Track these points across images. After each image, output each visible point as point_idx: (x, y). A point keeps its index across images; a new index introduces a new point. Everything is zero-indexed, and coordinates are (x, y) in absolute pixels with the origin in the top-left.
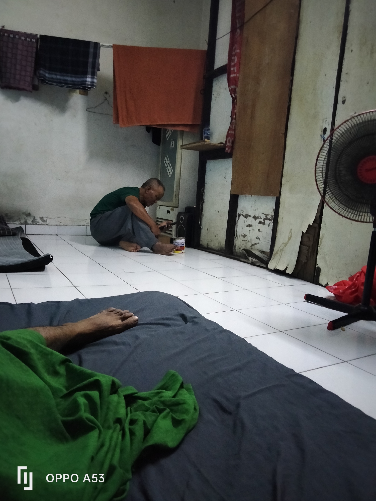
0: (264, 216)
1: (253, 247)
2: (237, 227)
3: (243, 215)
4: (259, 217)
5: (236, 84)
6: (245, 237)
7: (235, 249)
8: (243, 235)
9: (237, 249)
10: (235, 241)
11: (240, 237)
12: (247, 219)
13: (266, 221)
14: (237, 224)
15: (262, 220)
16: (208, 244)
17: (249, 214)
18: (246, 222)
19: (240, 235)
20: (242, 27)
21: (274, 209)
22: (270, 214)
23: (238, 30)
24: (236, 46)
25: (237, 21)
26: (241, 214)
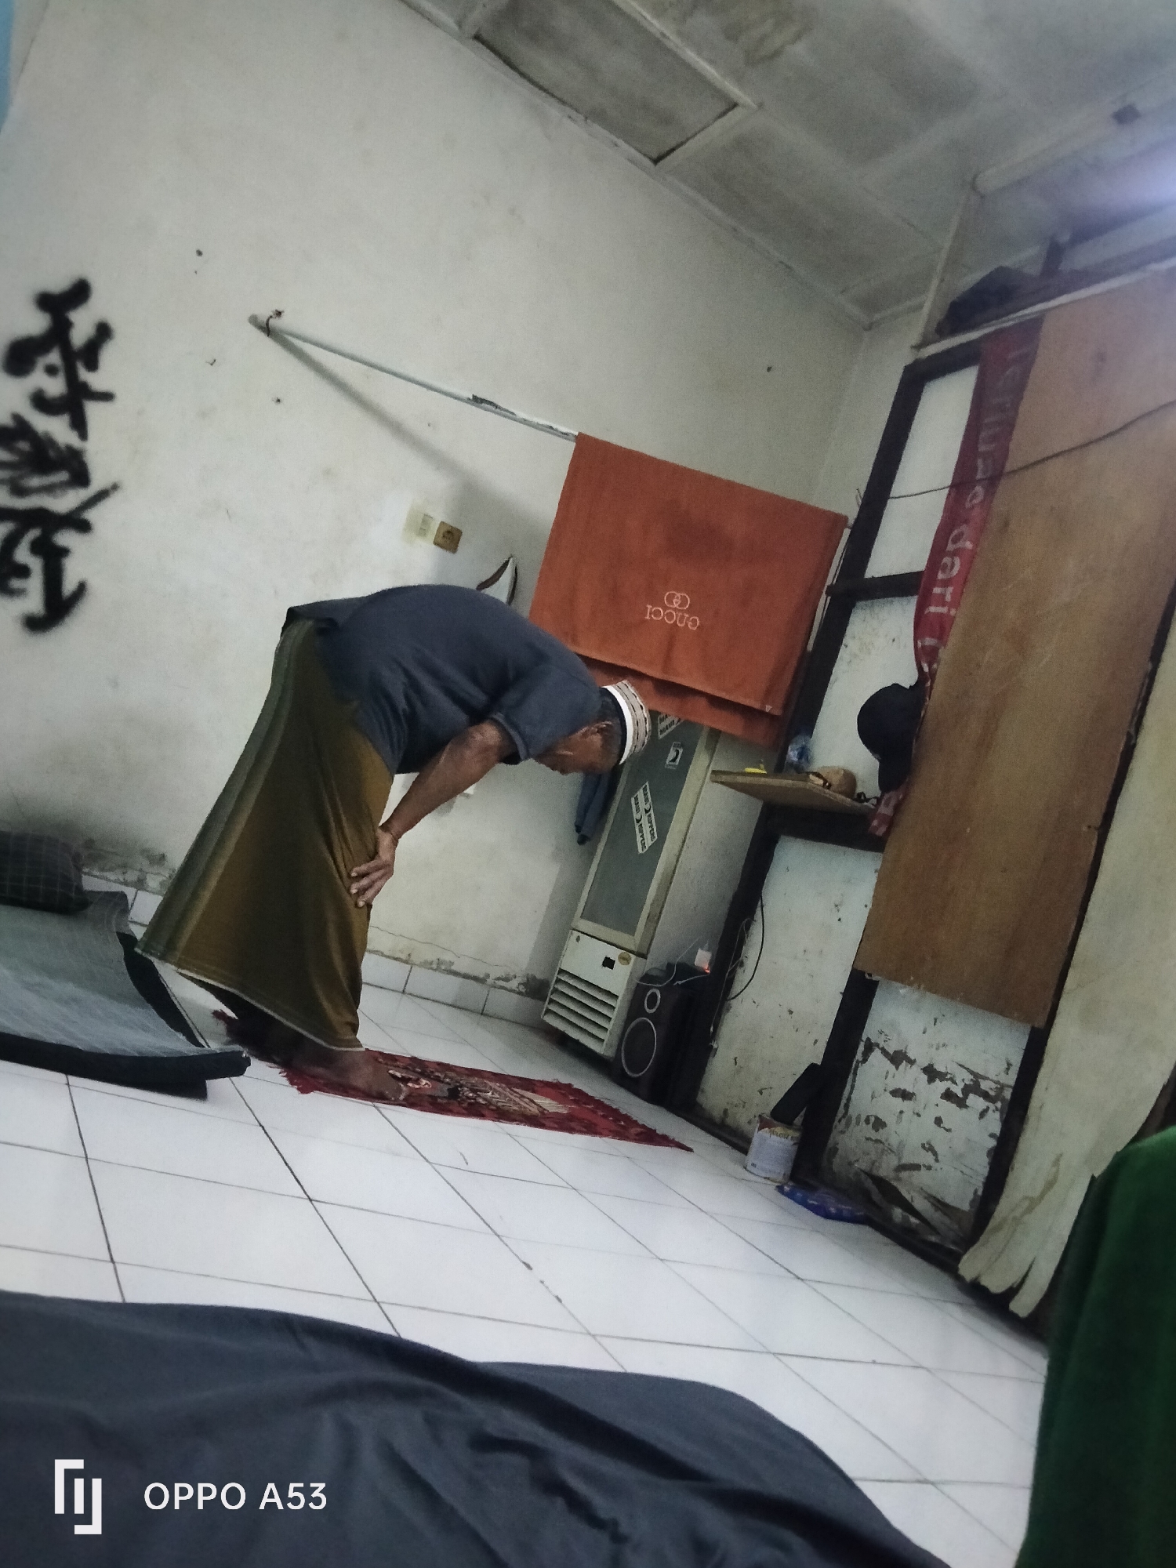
0: (969, 1078)
1: (904, 1174)
2: (853, 1087)
3: (884, 1052)
4: (949, 1076)
5: (942, 635)
6: (877, 1131)
7: (831, 1163)
8: (872, 1119)
9: (838, 1163)
10: (834, 1133)
11: (858, 1123)
12: (897, 1068)
13: (971, 1096)
14: (855, 1074)
15: (958, 1090)
16: (726, 1111)
17: (911, 1055)
18: (890, 1076)
19: (858, 1118)
20: (992, 482)
21: (1009, 1065)
22: (995, 1079)
23: (979, 489)
24: (964, 528)
25: (980, 462)
26: (877, 1045)
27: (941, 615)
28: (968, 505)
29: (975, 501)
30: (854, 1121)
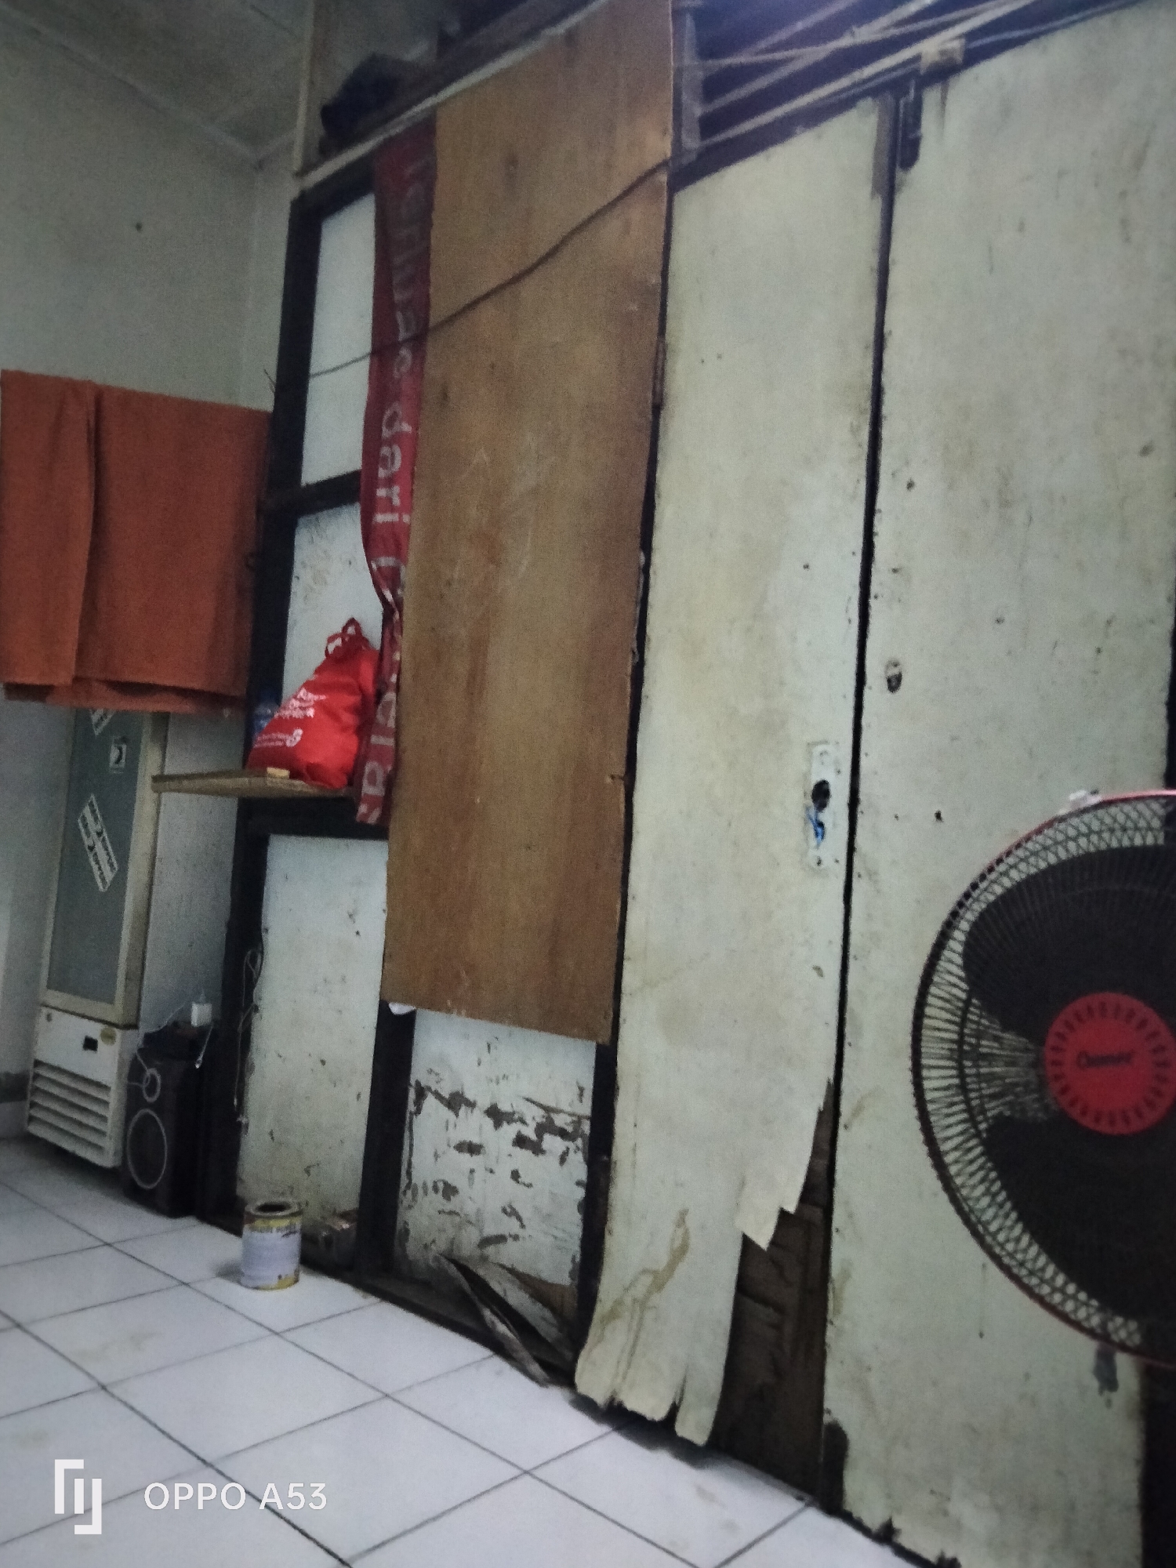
0: (539, 1115)
1: (490, 1250)
2: (411, 1146)
3: (439, 1096)
4: (516, 1116)
5: (399, 551)
6: (449, 1199)
7: (404, 1249)
8: (441, 1186)
9: (412, 1249)
10: (401, 1210)
11: (426, 1193)
12: (457, 1115)
13: (547, 1137)
14: (411, 1130)
15: (530, 1132)
17: (469, 1095)
18: (451, 1127)
19: (425, 1184)
20: (418, 342)
21: (581, 1090)
22: (568, 1109)
23: (405, 352)
24: (397, 407)
25: (399, 317)
26: (429, 1089)
27: (392, 524)
28: (396, 374)
29: (404, 369)
30: (420, 1191)
